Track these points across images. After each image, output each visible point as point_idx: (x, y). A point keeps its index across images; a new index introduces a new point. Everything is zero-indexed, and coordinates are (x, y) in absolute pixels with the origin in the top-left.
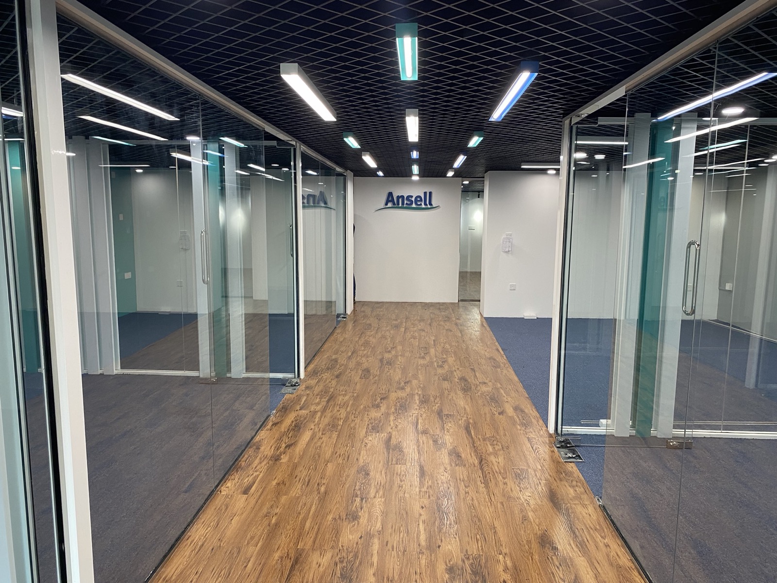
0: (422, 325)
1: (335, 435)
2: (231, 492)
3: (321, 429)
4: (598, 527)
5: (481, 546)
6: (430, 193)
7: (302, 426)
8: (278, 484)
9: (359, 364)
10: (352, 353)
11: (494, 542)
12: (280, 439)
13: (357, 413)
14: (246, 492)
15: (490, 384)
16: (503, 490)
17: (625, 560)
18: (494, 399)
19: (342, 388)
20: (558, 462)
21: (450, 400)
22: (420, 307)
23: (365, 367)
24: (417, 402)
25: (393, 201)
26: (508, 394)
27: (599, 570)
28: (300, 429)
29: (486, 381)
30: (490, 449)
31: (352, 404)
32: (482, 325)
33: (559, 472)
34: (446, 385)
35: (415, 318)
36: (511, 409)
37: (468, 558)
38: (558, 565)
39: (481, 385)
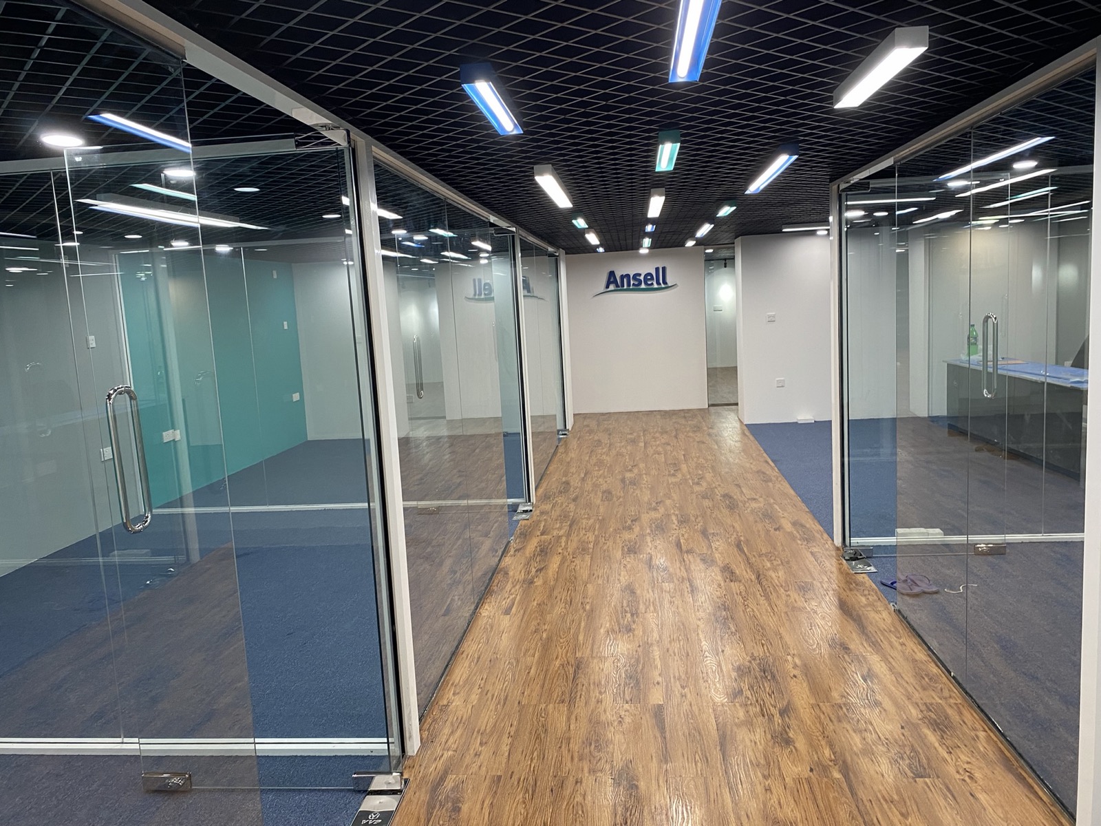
0: (665, 439)
1: (588, 558)
2: (492, 614)
3: (571, 553)
4: (893, 629)
5: (768, 649)
6: (664, 269)
7: (549, 550)
8: (539, 605)
9: (596, 486)
10: (585, 475)
11: (781, 646)
12: (528, 564)
13: (607, 535)
14: (507, 612)
15: (761, 499)
16: (786, 602)
17: (921, 655)
18: (768, 516)
19: (583, 512)
20: (848, 574)
21: (714, 519)
22: (659, 417)
23: (604, 489)
24: (676, 522)
25: (615, 282)
26: (784, 510)
27: (893, 663)
28: (546, 553)
29: (755, 497)
30: (769, 565)
31: (599, 528)
32: (744, 434)
33: (848, 583)
34: (706, 503)
35: (655, 430)
36: (790, 525)
37: (754, 659)
38: (850, 661)
39: (750, 501)
